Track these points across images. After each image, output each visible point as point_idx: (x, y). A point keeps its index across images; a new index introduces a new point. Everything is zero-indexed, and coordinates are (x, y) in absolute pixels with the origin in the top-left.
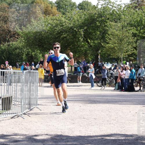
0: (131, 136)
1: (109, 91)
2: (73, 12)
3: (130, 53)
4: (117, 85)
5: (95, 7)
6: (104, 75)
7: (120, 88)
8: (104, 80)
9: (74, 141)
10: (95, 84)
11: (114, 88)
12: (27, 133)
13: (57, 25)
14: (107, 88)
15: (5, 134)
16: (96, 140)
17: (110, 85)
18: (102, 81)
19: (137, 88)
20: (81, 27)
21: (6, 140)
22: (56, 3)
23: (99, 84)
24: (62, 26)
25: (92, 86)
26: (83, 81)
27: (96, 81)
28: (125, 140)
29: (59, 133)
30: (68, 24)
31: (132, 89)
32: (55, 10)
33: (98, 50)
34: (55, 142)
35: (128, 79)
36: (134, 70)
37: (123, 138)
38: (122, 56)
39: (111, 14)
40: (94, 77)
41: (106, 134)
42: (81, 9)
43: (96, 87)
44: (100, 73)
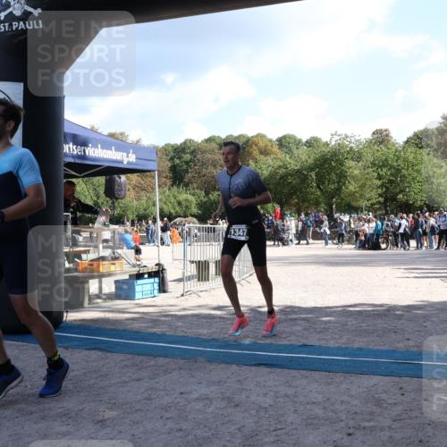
0: (381, 306)
1: (348, 249)
2: (300, 151)
3: (374, 201)
4: (358, 242)
5: (327, 144)
6: (342, 230)
7: (363, 246)
8: (342, 235)
9: (308, 313)
10: (330, 242)
11: (354, 246)
12: (248, 304)
13: (280, 167)
14: (345, 246)
15: (221, 304)
16: (335, 312)
17: (349, 242)
18: (338, 237)
19: (383, 246)
20: (311, 169)
21: (224, 312)
22: (277, 140)
23: (335, 242)
24: (287, 168)
25: (327, 244)
26: (314, 238)
27: (332, 238)
28: (373, 311)
29: (289, 304)
30: (293, 165)
31: (376, 247)
32: (276, 149)
33: (332, 198)
34: (284, 314)
35: (373, 235)
36: (379, 223)
37: (370, 309)
38: (363, 203)
39: (348, 153)
40: (328, 232)
41: (348, 304)
42: (310, 146)
43: (331, 245)
44: (336, 227)
